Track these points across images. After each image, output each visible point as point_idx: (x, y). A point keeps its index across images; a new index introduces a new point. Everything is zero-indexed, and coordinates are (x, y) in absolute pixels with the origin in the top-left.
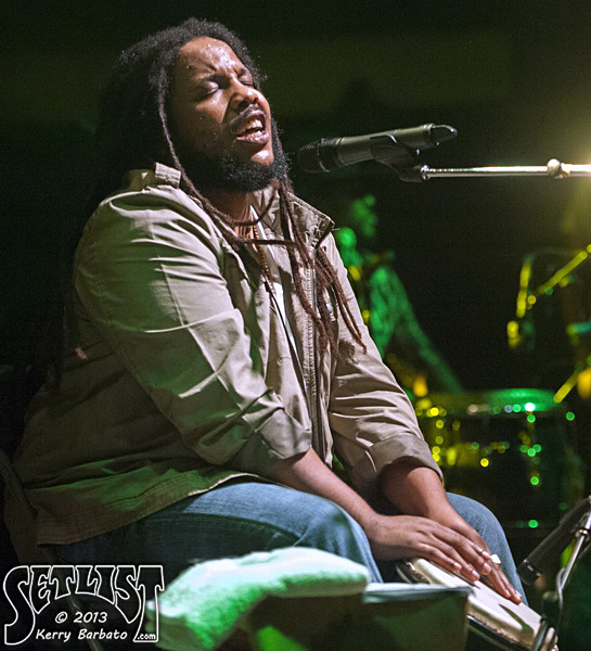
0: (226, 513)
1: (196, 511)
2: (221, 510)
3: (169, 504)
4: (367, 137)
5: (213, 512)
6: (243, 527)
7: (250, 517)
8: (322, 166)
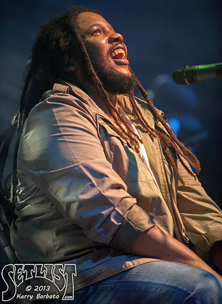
0: (146, 280)
8: (187, 82)
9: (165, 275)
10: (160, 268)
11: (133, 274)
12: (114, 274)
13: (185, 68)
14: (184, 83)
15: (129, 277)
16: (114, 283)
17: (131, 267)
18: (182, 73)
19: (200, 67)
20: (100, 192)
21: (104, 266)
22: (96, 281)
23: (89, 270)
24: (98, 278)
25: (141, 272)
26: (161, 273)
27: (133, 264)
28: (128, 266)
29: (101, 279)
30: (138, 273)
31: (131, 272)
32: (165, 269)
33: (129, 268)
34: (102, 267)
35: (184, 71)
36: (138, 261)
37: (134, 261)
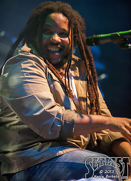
0: (71, 161)
1: (60, 161)
2: (69, 160)
3: (50, 158)
4: (110, 34)
5: (66, 161)
6: (77, 166)
7: (79, 162)
8: (94, 44)
9: (82, 158)
10: (79, 154)
11: (63, 158)
12: (52, 158)
13: (93, 36)
14: (93, 45)
15: (61, 160)
16: (51, 163)
17: (62, 154)
18: (92, 39)
19: (102, 36)
20: (45, 110)
21: (46, 153)
22: (41, 162)
23: (36, 156)
24: (42, 160)
25: (67, 157)
26: (80, 157)
27: (63, 152)
28: (60, 153)
29: (44, 161)
30: (66, 157)
31: (62, 157)
32: (82, 155)
33: (61, 154)
34: (44, 154)
35: (92, 38)
36: (66, 151)
37: (63, 150)
